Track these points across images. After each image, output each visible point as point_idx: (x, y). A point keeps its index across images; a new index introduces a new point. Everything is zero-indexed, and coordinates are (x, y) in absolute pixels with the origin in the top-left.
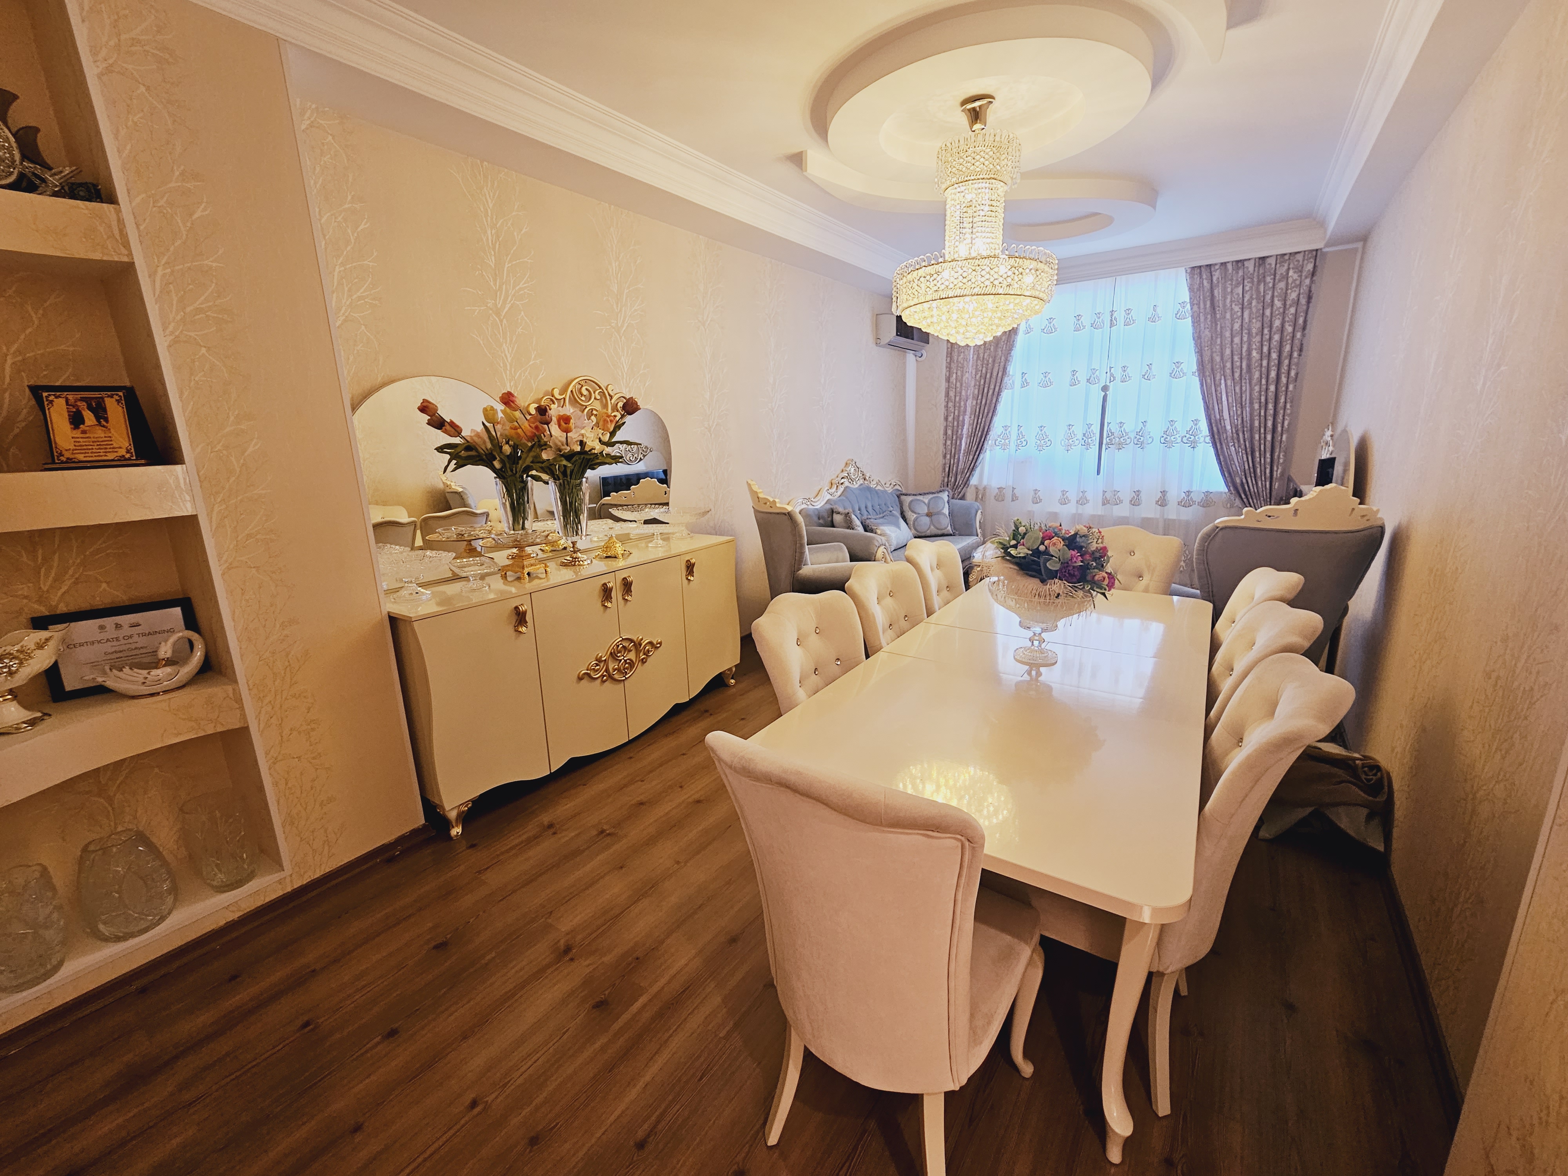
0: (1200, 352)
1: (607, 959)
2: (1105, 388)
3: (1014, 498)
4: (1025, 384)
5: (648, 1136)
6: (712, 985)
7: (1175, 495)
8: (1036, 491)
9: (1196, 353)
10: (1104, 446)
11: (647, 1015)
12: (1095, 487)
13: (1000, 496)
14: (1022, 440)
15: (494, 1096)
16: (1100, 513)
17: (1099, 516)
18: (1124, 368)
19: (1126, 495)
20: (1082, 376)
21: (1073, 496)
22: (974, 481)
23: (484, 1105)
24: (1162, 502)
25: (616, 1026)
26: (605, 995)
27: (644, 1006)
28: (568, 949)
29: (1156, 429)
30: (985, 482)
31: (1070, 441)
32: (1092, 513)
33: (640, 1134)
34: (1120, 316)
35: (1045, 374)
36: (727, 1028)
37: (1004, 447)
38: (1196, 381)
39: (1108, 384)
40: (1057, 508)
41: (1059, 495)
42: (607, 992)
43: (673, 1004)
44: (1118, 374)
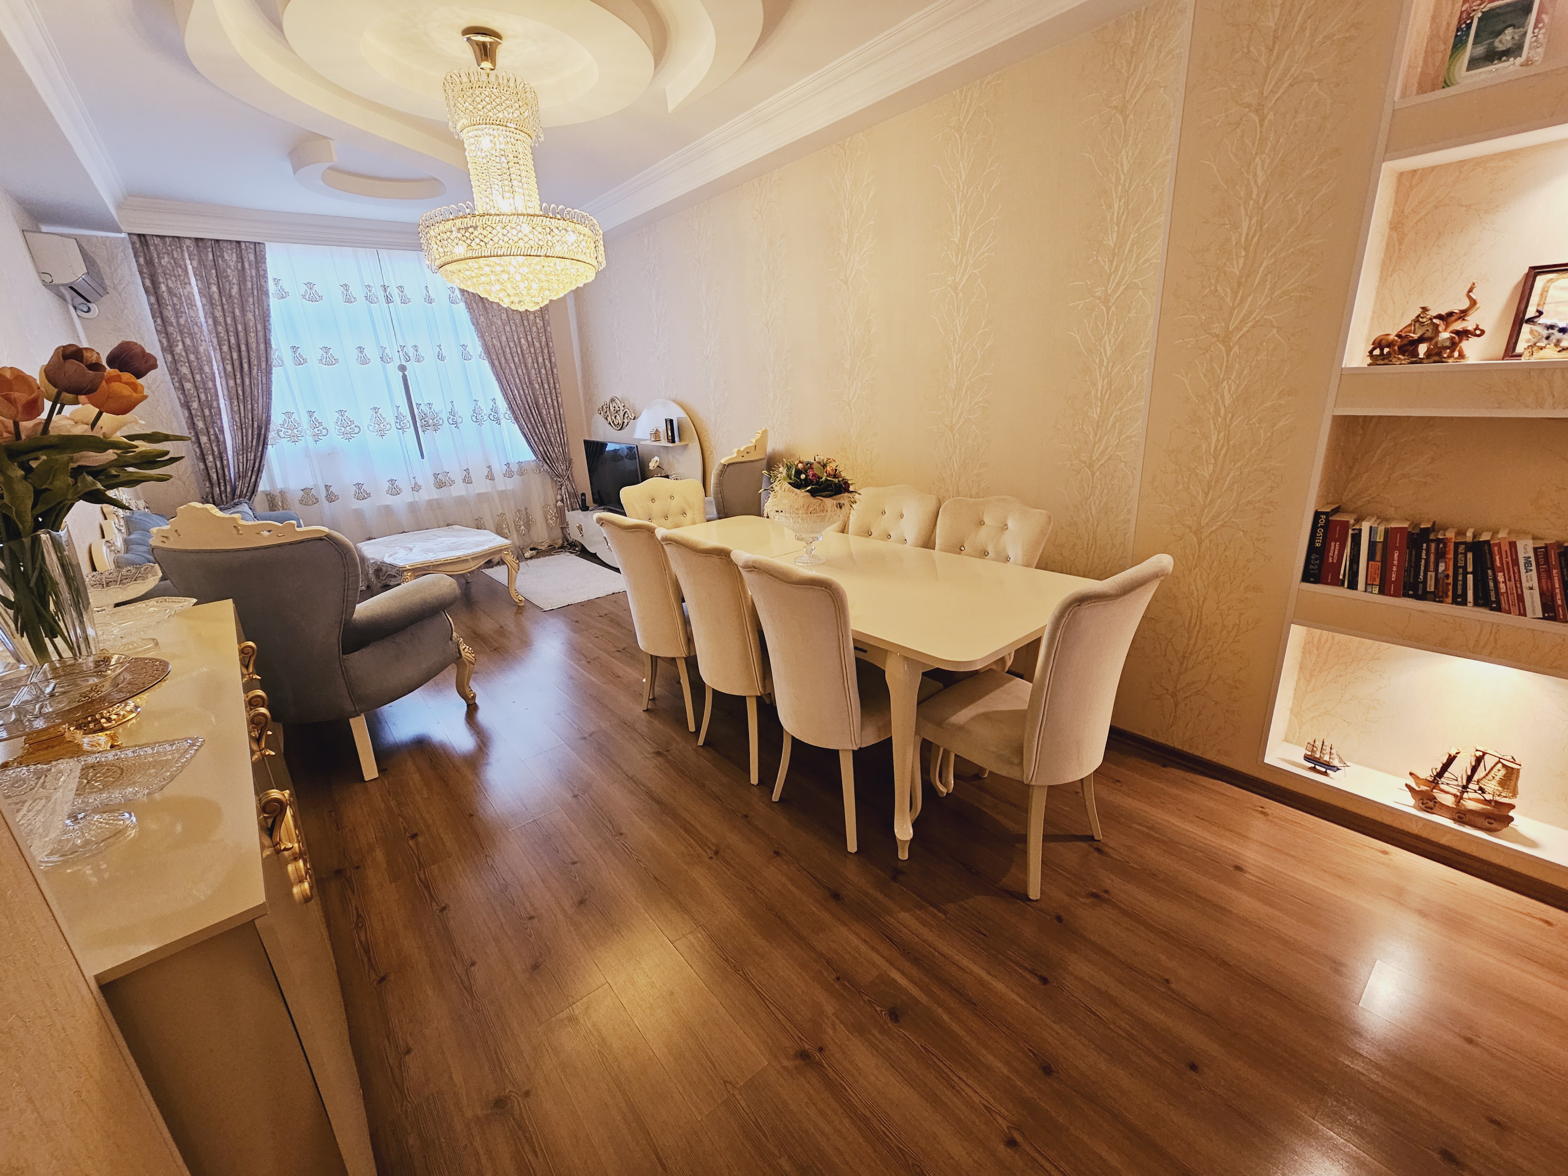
0: (482, 336)
1: (830, 1009)
2: (402, 368)
3: (331, 498)
4: (300, 361)
5: (1036, 975)
6: (888, 918)
7: (499, 469)
8: (359, 485)
9: (478, 337)
10: (420, 430)
11: (915, 972)
12: (424, 472)
13: (308, 497)
14: (318, 429)
15: (1000, 1121)
16: (436, 497)
17: (436, 500)
18: (415, 347)
19: (457, 475)
20: (372, 353)
21: (404, 484)
22: (263, 486)
23: (1012, 1130)
24: (490, 477)
25: (923, 998)
26: (881, 1012)
27: (903, 973)
28: (803, 1055)
29: (464, 411)
30: (280, 485)
31: (382, 425)
32: (427, 498)
33: (1035, 981)
34: (395, 293)
35: (326, 349)
36: (936, 911)
37: (294, 439)
38: (486, 364)
39: (404, 363)
40: (389, 500)
41: (386, 485)
42: (878, 1009)
43: (904, 950)
44: (411, 352)
